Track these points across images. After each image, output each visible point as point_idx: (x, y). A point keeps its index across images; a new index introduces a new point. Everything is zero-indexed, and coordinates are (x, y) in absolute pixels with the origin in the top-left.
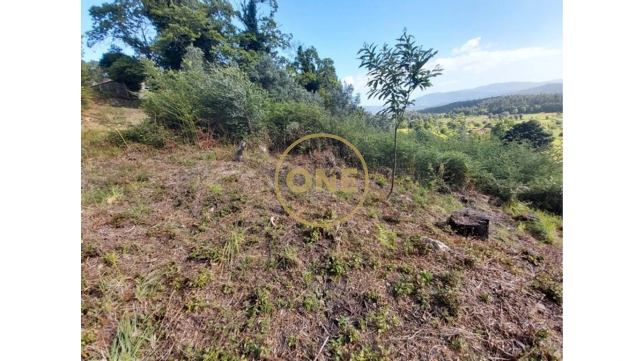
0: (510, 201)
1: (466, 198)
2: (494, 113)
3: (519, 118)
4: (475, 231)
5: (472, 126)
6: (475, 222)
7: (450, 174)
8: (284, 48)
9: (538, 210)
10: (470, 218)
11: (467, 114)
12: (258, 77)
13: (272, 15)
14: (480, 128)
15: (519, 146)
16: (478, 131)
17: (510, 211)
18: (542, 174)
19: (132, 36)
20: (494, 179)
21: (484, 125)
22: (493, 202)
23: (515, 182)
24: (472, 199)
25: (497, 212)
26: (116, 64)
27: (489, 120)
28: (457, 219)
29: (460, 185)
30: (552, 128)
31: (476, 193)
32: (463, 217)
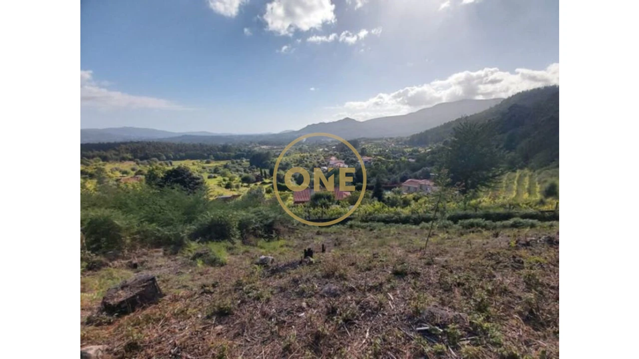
0: (185, 244)
1: (134, 262)
2: (142, 159)
3: (169, 165)
4: (141, 299)
5: (118, 174)
6: (138, 288)
7: (97, 240)
9: (210, 242)
10: (131, 288)
11: (105, 159)
14: (129, 177)
15: (173, 191)
16: (128, 179)
17: (186, 253)
18: (201, 212)
20: (160, 229)
21: (134, 172)
22: (168, 252)
23: (182, 225)
24: (142, 259)
25: (175, 260)
27: (138, 166)
28: (112, 298)
29: (120, 249)
30: (201, 172)
31: (144, 250)
32: (120, 292)
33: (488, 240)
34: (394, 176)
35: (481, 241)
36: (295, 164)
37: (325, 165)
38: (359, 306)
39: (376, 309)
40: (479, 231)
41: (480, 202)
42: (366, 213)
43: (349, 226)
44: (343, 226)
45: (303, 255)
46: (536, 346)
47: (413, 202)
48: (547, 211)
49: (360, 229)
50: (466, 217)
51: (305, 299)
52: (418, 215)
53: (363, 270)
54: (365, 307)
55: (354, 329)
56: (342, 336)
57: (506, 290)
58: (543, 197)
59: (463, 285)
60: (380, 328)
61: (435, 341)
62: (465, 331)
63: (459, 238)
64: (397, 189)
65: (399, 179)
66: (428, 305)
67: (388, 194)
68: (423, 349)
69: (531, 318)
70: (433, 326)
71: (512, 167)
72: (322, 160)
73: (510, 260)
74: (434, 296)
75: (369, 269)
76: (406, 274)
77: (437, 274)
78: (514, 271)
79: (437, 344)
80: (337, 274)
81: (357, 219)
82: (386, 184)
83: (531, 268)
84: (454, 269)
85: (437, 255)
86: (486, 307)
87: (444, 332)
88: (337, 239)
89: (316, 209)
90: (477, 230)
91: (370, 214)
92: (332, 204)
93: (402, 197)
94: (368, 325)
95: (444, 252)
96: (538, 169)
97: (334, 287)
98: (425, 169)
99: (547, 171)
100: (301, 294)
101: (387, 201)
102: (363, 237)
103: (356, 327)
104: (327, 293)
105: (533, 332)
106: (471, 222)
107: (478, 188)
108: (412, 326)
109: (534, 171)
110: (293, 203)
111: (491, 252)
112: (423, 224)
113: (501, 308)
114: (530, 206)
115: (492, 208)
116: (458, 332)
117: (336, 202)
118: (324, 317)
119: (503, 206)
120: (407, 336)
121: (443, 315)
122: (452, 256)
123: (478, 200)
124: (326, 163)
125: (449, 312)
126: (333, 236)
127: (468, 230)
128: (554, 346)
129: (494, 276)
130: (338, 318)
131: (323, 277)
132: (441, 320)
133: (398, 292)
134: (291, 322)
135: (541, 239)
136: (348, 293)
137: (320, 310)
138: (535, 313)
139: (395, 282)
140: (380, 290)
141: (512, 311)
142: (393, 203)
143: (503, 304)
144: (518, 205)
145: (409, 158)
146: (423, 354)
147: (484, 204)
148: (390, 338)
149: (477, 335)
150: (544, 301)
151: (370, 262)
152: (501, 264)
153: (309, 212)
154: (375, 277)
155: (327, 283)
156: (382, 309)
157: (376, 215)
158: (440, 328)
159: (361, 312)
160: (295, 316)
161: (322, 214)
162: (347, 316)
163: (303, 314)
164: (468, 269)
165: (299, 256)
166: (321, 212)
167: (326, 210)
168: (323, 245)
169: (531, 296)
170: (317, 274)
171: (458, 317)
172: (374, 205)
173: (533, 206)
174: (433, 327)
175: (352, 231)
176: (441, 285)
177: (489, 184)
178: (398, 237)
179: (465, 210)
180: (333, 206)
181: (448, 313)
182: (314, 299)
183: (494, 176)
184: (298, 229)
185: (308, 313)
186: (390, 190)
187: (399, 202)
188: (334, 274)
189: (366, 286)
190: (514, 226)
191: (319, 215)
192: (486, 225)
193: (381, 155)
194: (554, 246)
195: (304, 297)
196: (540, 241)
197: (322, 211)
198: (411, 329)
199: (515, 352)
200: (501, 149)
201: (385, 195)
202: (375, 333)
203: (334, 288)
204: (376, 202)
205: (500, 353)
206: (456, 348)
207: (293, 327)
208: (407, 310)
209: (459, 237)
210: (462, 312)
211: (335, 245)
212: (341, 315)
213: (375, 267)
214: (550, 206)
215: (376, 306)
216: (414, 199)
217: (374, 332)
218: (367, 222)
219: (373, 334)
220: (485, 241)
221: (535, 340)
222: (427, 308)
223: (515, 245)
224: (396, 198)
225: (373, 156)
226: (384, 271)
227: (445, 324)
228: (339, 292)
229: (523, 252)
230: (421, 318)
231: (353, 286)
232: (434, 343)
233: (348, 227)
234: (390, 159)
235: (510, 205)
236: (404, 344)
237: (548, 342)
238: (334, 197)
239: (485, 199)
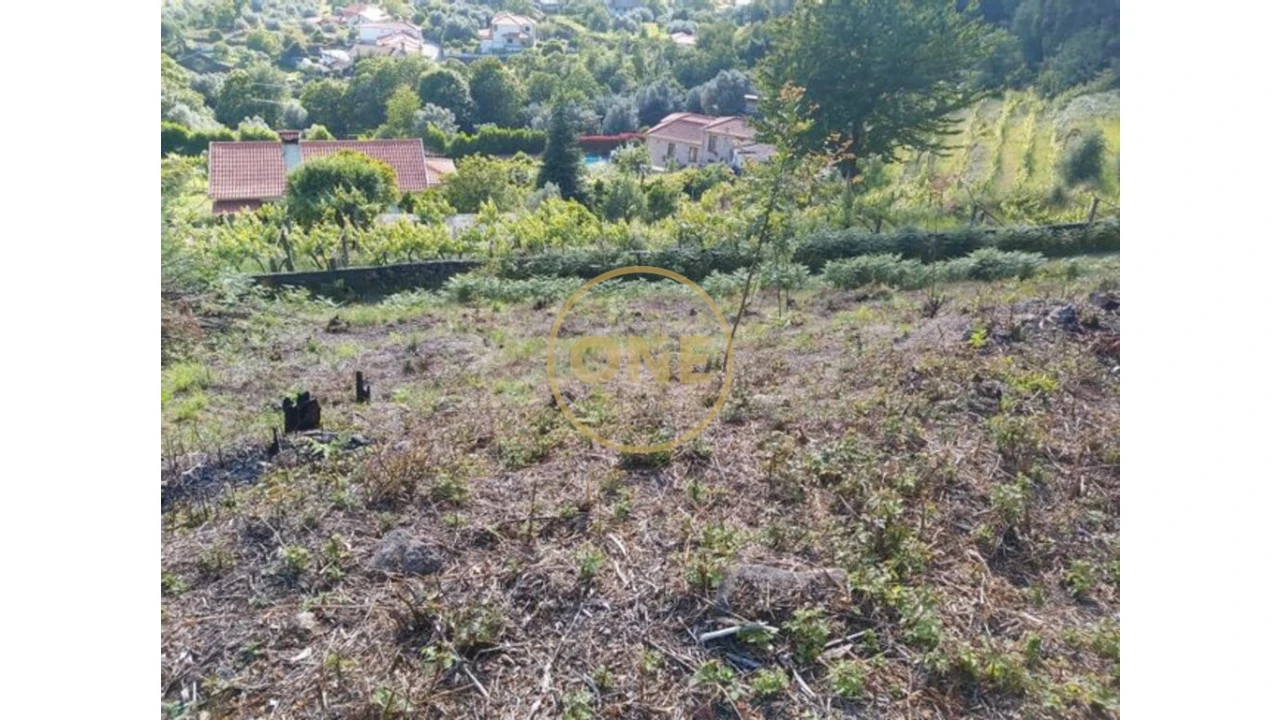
33: (909, 328)
34: (620, 101)
35: (887, 328)
36: (199, 34)
37: (339, 44)
38: (513, 591)
39: (575, 596)
40: (884, 293)
41: (892, 200)
42: (518, 244)
43: (456, 295)
44: (434, 292)
45: (279, 420)
46: (1017, 627)
47: (683, 203)
48: (1068, 227)
49: (499, 304)
50: (849, 250)
51: (306, 599)
52: (700, 248)
53: (521, 462)
54: (533, 593)
55: (500, 674)
56: (457, 702)
57: (950, 482)
58: (1062, 182)
59: (838, 479)
60: (589, 653)
61: (755, 665)
62: (840, 619)
63: (824, 323)
64: (630, 150)
65: (635, 110)
66: (737, 557)
67: (596, 171)
68: (722, 693)
69: (1007, 551)
70: (752, 619)
71: (997, 80)
72: (325, 21)
73: (967, 389)
74: (752, 524)
75: (542, 457)
76: (666, 462)
77: (761, 453)
78: (975, 420)
79: (763, 672)
80: (423, 488)
81: (484, 270)
82: (590, 131)
83: (1019, 411)
84: (813, 430)
85: (759, 383)
86: (896, 541)
87: (783, 632)
88: (413, 348)
89: (316, 231)
90: (876, 290)
91: (532, 247)
92: (383, 209)
93: (648, 182)
94: (546, 651)
95: (776, 373)
96: (1062, 91)
97: (415, 536)
98: (728, 75)
99: (1086, 98)
100: (289, 580)
101: (593, 197)
102: (511, 331)
103: (507, 663)
104: (392, 564)
105: (1011, 591)
106: (863, 264)
107: (890, 150)
108: (689, 630)
109: (1052, 98)
110: (209, 205)
111: (917, 368)
112: (718, 278)
113: (935, 536)
114: (1028, 212)
115: (924, 217)
116: (821, 627)
117: (398, 200)
118: (388, 651)
119: (957, 211)
120: (673, 661)
121: (778, 582)
122: (803, 383)
123: (888, 191)
124: (344, 34)
125: (796, 570)
126: (395, 338)
127: (852, 294)
128: (1061, 622)
129: (923, 444)
130: (439, 649)
131: (370, 506)
132: (773, 600)
133: (642, 525)
134: (264, 690)
135: (1049, 318)
136: (471, 554)
137: (370, 628)
138: (1020, 538)
139: (634, 493)
140: (583, 529)
141: (963, 539)
142: (615, 207)
143: (942, 523)
144: (997, 206)
145: (675, 31)
146: (721, 707)
147: (902, 205)
148: (622, 678)
149: (869, 625)
150: (1041, 501)
151: (543, 432)
152: (942, 403)
153: (286, 244)
154: (562, 485)
155: (388, 528)
156: (592, 591)
157: (557, 252)
158: (770, 624)
159: (520, 610)
160: (274, 665)
161: (344, 250)
162: (472, 636)
163: (306, 653)
164: (853, 430)
165: (265, 425)
166: (338, 243)
167: (360, 232)
168: (359, 375)
169: (1013, 492)
170: (344, 495)
171: (823, 582)
172: (548, 213)
173: (1034, 210)
174: (749, 624)
175: (470, 311)
176: (772, 487)
177: (923, 137)
178: (634, 326)
179: (847, 227)
180: (386, 217)
181: (796, 573)
182: (342, 594)
183: (942, 109)
184: (245, 316)
185: (323, 647)
186: (605, 155)
187: (638, 202)
188: (411, 489)
189: (532, 519)
190: (980, 274)
191: (333, 253)
192: (902, 273)
193: (569, 13)
194: (1080, 337)
195: (303, 591)
196: (1046, 323)
197: (344, 241)
198: (685, 640)
199: (966, 658)
200: (974, 15)
201: (586, 172)
202: (573, 671)
203: (416, 542)
204: (555, 202)
205: (928, 667)
206: (814, 671)
207: (273, 702)
208: (673, 580)
209: (824, 315)
210: (833, 564)
211: (408, 370)
212: (449, 634)
213: (561, 445)
214: (1079, 210)
215: (571, 584)
216: (687, 189)
217: (568, 668)
218: (526, 277)
219: (566, 677)
220: (900, 330)
221: (1014, 612)
222: (734, 568)
223: (983, 342)
224: (628, 187)
225: (540, 15)
226: (596, 459)
227: (784, 609)
228: (435, 556)
229: (1001, 361)
230: (714, 602)
231: (489, 528)
232: (752, 669)
233: (450, 300)
234: (603, 29)
235: (976, 208)
236: (665, 688)
237: (1048, 613)
238: (387, 180)
239: (907, 188)
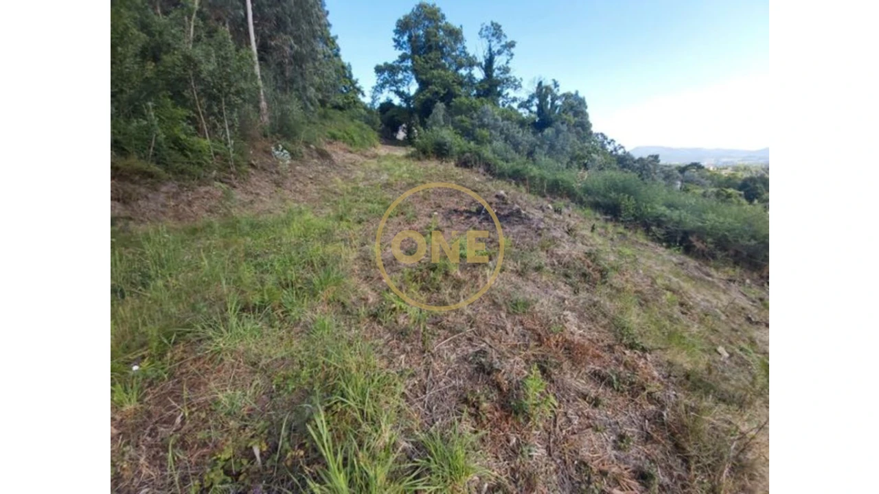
8: (515, 89)
12: (477, 123)
13: (507, 62)
19: (401, 89)
26: (389, 113)
